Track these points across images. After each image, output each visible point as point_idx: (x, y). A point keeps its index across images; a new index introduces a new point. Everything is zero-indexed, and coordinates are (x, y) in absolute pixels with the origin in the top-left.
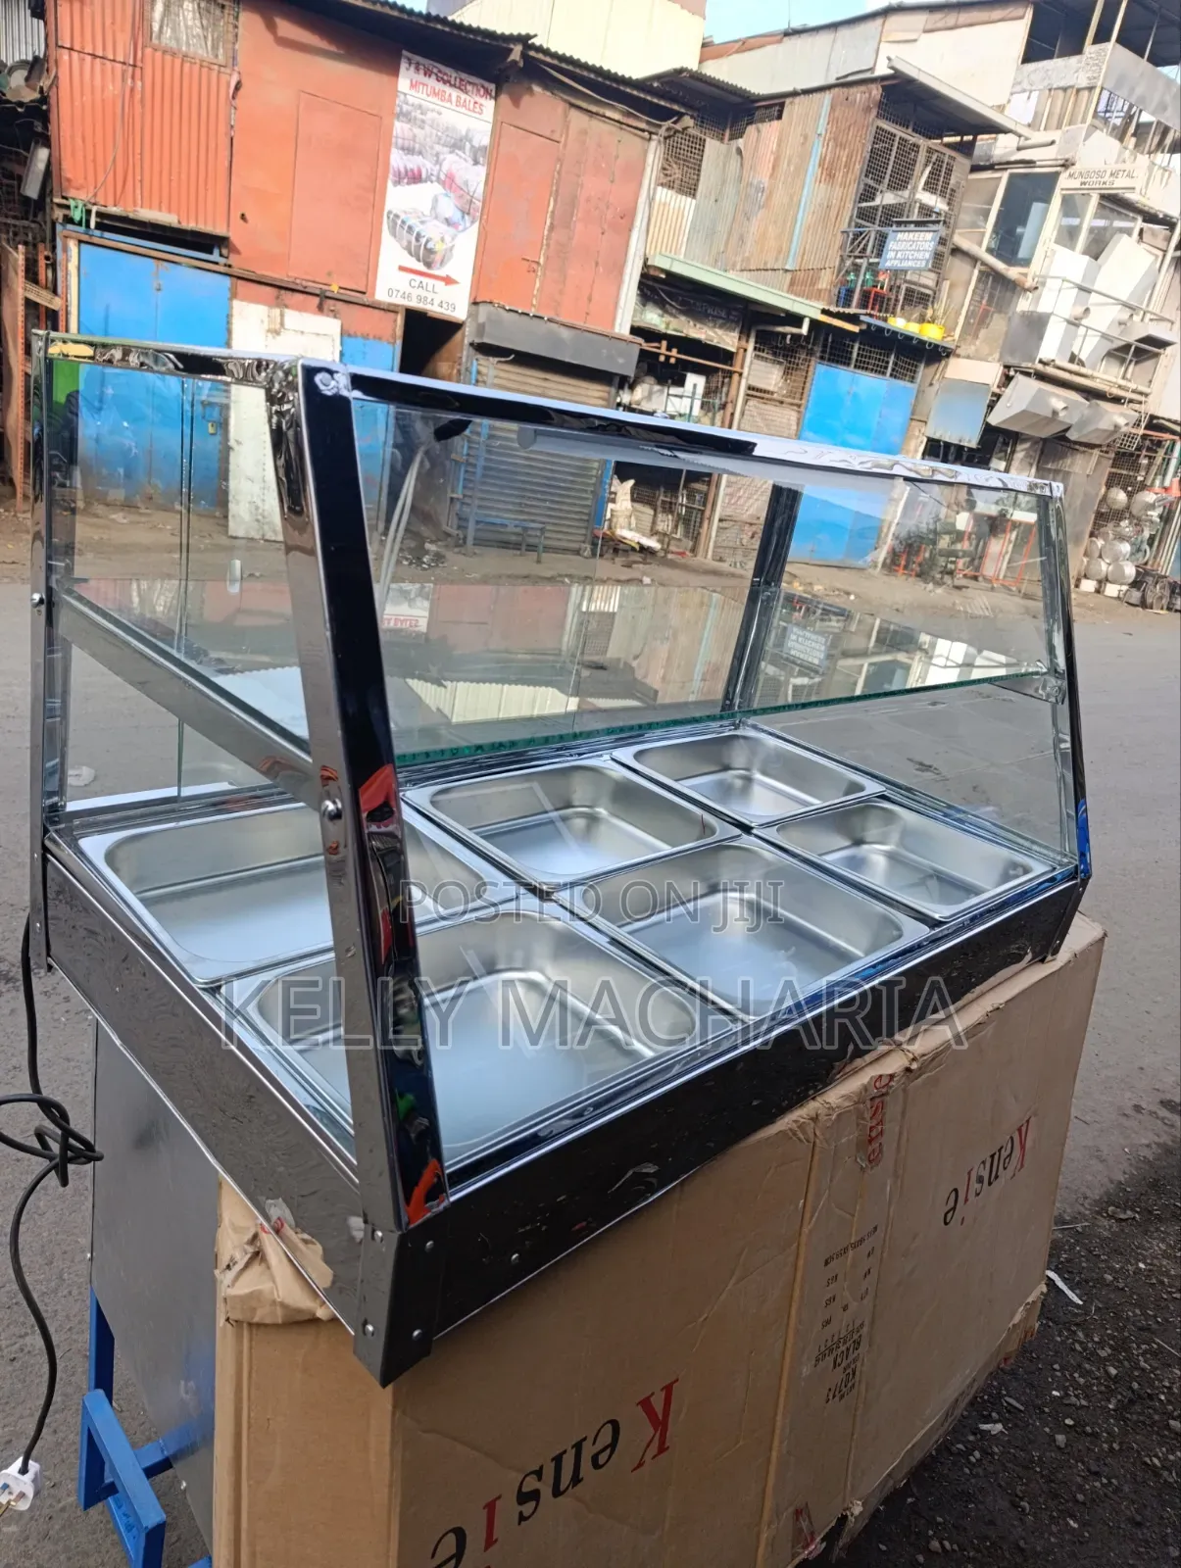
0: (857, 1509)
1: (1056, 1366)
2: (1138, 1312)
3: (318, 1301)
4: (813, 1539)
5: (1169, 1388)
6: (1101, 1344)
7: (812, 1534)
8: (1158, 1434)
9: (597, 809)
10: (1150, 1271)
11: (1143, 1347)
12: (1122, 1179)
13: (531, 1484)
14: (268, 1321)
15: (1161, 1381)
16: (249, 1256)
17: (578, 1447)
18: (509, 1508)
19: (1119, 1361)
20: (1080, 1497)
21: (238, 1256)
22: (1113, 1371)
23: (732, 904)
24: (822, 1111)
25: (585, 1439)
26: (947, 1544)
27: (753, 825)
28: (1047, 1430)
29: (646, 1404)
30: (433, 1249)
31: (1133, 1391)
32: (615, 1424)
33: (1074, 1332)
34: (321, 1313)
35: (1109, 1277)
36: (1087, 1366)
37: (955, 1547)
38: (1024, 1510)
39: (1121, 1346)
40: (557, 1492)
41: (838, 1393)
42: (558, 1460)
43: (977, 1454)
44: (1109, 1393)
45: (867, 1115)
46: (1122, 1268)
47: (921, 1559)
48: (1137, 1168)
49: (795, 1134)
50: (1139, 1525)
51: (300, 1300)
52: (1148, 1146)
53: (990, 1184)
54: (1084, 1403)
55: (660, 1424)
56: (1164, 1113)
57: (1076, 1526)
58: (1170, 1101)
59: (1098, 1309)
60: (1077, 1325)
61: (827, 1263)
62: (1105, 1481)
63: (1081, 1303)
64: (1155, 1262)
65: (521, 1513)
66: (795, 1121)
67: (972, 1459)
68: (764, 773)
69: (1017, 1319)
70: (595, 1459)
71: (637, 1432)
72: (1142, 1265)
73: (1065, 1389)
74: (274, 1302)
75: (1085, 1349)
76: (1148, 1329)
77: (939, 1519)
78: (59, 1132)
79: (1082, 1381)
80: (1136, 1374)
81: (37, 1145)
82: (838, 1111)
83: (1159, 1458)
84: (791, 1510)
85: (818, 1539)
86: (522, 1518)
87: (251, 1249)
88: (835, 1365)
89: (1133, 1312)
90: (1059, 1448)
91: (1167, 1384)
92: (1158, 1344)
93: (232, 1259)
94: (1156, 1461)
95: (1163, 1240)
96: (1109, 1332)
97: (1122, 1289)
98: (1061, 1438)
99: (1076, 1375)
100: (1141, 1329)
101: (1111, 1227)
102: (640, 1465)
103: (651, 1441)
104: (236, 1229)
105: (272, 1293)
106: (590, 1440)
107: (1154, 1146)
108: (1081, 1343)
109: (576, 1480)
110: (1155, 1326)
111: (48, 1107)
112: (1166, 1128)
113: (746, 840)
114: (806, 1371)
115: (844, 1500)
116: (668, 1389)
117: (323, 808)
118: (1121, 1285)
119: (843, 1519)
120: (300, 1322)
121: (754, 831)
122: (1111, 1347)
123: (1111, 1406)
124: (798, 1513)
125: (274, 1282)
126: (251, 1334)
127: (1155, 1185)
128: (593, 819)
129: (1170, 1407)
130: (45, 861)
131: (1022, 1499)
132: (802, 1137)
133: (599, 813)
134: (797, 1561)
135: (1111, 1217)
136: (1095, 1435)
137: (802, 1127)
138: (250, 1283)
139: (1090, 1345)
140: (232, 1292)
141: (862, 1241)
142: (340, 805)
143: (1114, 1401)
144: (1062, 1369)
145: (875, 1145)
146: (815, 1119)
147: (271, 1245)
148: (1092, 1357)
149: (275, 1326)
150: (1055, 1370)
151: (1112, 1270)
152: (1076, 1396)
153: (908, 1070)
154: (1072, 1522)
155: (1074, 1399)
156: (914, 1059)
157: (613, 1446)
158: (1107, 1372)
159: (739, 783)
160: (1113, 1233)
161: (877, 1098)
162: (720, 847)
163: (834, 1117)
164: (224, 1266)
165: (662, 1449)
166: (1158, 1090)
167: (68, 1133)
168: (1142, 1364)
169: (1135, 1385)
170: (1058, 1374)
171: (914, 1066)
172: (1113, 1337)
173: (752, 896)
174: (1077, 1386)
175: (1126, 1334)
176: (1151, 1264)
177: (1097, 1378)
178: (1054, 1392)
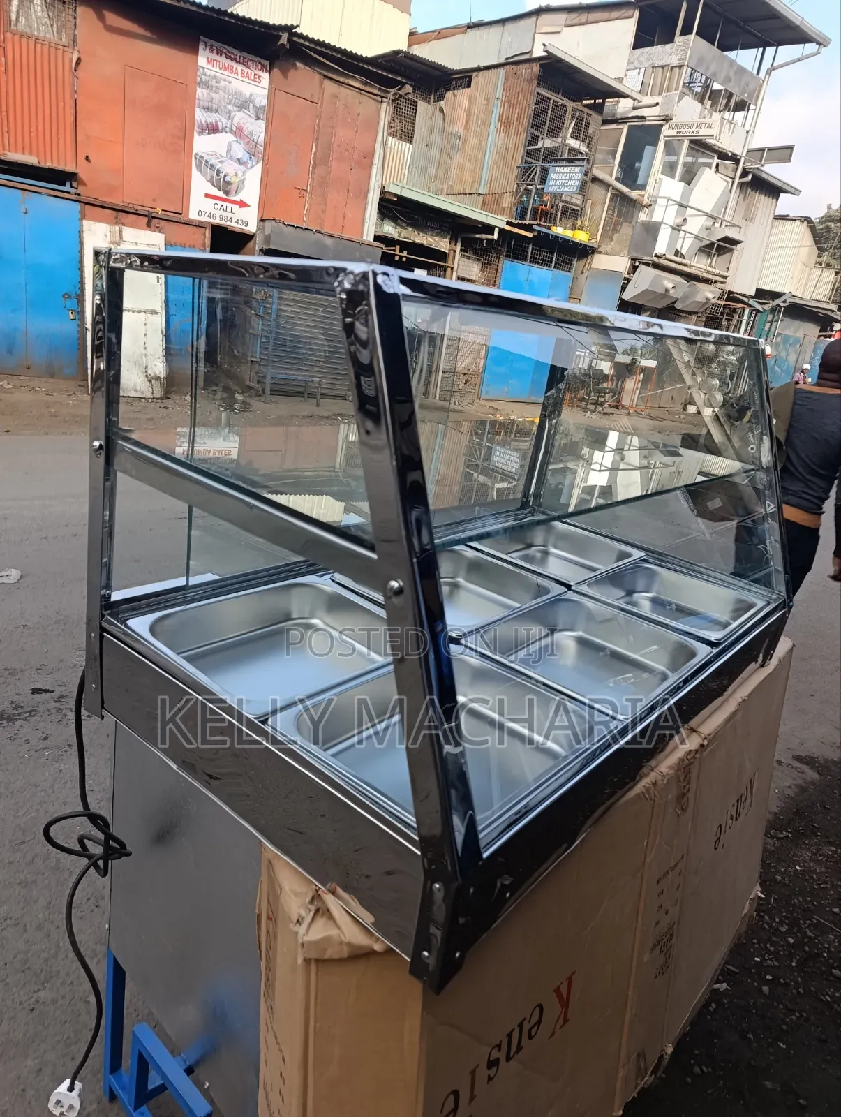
0: (670, 1050)
1: (755, 941)
2: (801, 899)
3: (374, 939)
4: (646, 1074)
5: (828, 948)
6: (781, 923)
7: (646, 1070)
8: (826, 979)
9: (458, 579)
10: (804, 871)
11: (808, 922)
12: (776, 811)
13: (495, 1054)
14: (336, 956)
15: (822, 944)
16: (312, 913)
17: (521, 1025)
18: (483, 1072)
19: (795, 934)
20: (784, 1027)
21: (303, 913)
22: (791, 941)
23: (566, 640)
24: (659, 778)
25: (524, 1019)
26: (704, 1068)
27: (571, 584)
28: (756, 984)
29: (557, 991)
30: (474, 892)
31: (805, 952)
32: (540, 1006)
33: (763, 917)
34: (377, 947)
35: (779, 878)
36: (774, 939)
37: (710, 1069)
38: (750, 1039)
39: (794, 923)
40: (508, 1059)
41: (661, 972)
42: (510, 1036)
43: (714, 1005)
44: (791, 956)
45: (682, 779)
46: (786, 870)
47: (689, 1080)
48: (785, 803)
49: (644, 795)
50: (825, 1041)
51: (359, 939)
52: (790, 787)
53: (736, 819)
54: (776, 963)
55: (565, 1004)
56: (796, 764)
57: (784, 1046)
58: (798, 756)
59: (775, 899)
60: (763, 911)
61: (658, 882)
62: (797, 1014)
63: (762, 896)
64: (806, 864)
65: (489, 1076)
66: (644, 787)
67: (712, 1009)
68: (556, 547)
69: (746, 911)
70: (530, 1031)
71: (553, 1010)
72: (798, 868)
73: (762, 956)
74: (341, 943)
75: (771, 927)
76: (808, 910)
77: (696, 1052)
78: (101, 836)
79: (772, 949)
80: (806, 940)
81: (78, 848)
82: (667, 777)
83: (829, 996)
84: (635, 1055)
85: (649, 1073)
86: (490, 1079)
87: (313, 908)
88: (661, 952)
89: (798, 900)
90: (765, 995)
91: (827, 946)
92: (817, 919)
93: (300, 915)
94: (828, 998)
95: (808, 849)
96: (784, 914)
97: (789, 885)
98: (766, 989)
99: (768, 945)
100: (804, 910)
101: (774, 844)
102: (553, 1034)
103: (560, 1016)
104: (296, 894)
105: (340, 937)
106: (527, 1020)
107: (793, 787)
108: (768, 924)
109: (519, 1048)
110: (812, 908)
111: (95, 819)
112: (799, 774)
113: (570, 595)
114: (646, 958)
115: (662, 1045)
116: (570, 979)
117: (389, 587)
118: (787, 882)
119: (661, 1057)
120: (360, 956)
121: (573, 588)
122: (787, 924)
123: (794, 964)
124: (639, 1056)
125: (339, 928)
126: (317, 967)
127: (798, 813)
128: (455, 586)
129: (831, 961)
130: (102, 637)
131: (747, 1033)
132: (647, 796)
133: (458, 582)
134: (639, 1088)
135: (773, 837)
136: (786, 985)
137: (648, 790)
138: (319, 931)
139: (774, 924)
140: (307, 938)
141: (676, 865)
142: (402, 583)
143: (795, 960)
144: (758, 943)
145: (685, 798)
146: (655, 784)
147: (330, 900)
148: (776, 932)
149: (341, 960)
150: (754, 943)
151: (779, 872)
152: (770, 960)
153: (702, 745)
154: (781, 1045)
155: (769, 962)
156: (705, 738)
157: (539, 1022)
158: (787, 941)
159: (539, 555)
160: (776, 848)
161: (686, 767)
162: (556, 601)
163: (665, 782)
164: (295, 921)
165: (566, 1021)
166: (789, 749)
167: (109, 836)
168: (810, 934)
169: (807, 948)
170: (757, 946)
171: (705, 743)
172: (786, 918)
173: (580, 633)
174: (770, 953)
175: (795, 915)
176: (804, 866)
177: (782, 946)
178: (756, 959)
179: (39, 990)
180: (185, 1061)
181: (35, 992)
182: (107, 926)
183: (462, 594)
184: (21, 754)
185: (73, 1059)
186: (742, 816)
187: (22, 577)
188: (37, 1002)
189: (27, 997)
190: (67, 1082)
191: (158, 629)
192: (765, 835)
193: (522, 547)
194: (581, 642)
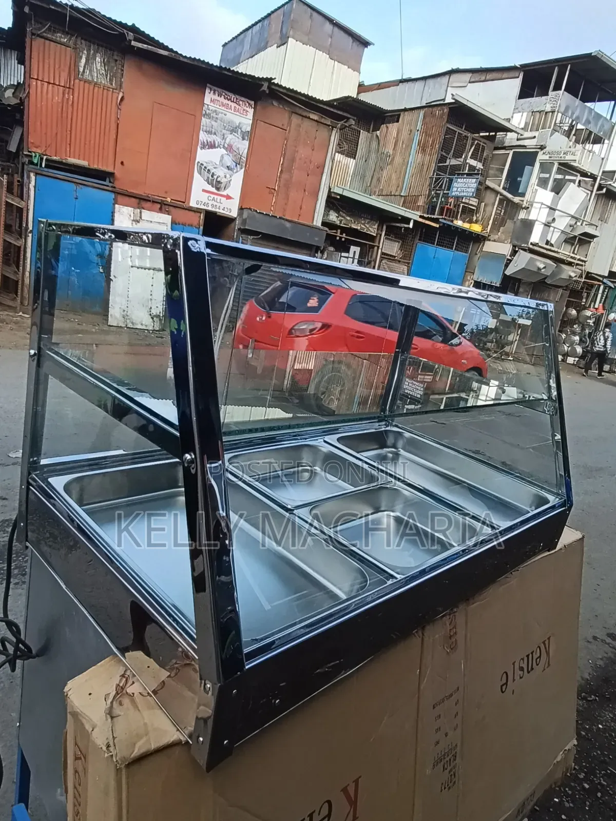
2: (599, 752)
6: (580, 771)
9: (315, 468)
10: (605, 728)
11: (603, 772)
12: (588, 678)
15: (613, 792)
17: (312, 815)
19: (590, 781)
22: (587, 786)
25: (314, 812)
29: (345, 790)
31: (598, 797)
32: (329, 802)
35: (583, 733)
36: (573, 784)
39: (591, 772)
41: (447, 786)
44: (585, 800)
46: (590, 728)
48: (597, 672)
52: (601, 659)
54: (571, 805)
55: (353, 803)
56: (609, 640)
58: (612, 634)
61: (434, 707)
64: (608, 724)
71: (342, 808)
72: (600, 726)
73: (561, 798)
75: (571, 773)
76: (604, 762)
78: (14, 640)
79: (570, 792)
80: (600, 788)
88: (445, 768)
89: (597, 753)
92: (610, 770)
95: (611, 712)
96: (584, 764)
97: (591, 740)
99: (567, 789)
100: (602, 762)
101: (583, 705)
103: (349, 812)
106: (317, 812)
107: (605, 659)
110: (608, 760)
111: (10, 625)
112: (611, 649)
114: (428, 771)
116: (356, 782)
118: (590, 737)
122: (585, 773)
123: (587, 807)
127: (606, 680)
128: (313, 474)
130: (28, 489)
133: (316, 470)
135: (583, 699)
139: (574, 771)
141: (451, 695)
143: (588, 803)
148: (575, 778)
151: (584, 729)
152: (568, 801)
157: (329, 816)
158: (583, 787)
160: (585, 708)
165: (355, 818)
166: (605, 628)
167: (20, 641)
168: (602, 782)
172: (585, 767)
174: (567, 796)
175: (593, 765)
176: (605, 725)
177: (579, 791)
178: (555, 799)
186: (536, 671)
191: (70, 486)
192: (578, 698)
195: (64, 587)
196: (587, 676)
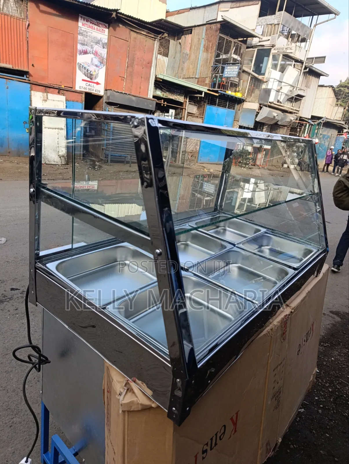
0: (280, 440)
1: (315, 390)
2: (334, 372)
3: (152, 402)
4: (270, 451)
5: (346, 393)
6: (326, 382)
7: (270, 449)
8: (345, 406)
9: (188, 242)
10: (335, 360)
11: (337, 382)
12: (323, 335)
13: (205, 447)
14: (136, 410)
15: (343, 391)
16: (126, 391)
17: (216, 435)
18: (200, 456)
19: (332, 387)
20: (328, 427)
21: (122, 391)
22: (331, 390)
23: (234, 268)
24: (273, 327)
25: (218, 432)
26: (295, 446)
27: (235, 244)
28: (316, 409)
29: (232, 419)
30: (194, 382)
31: (337, 395)
32: (225, 426)
33: (318, 380)
34: (153, 405)
35: (325, 363)
36: (323, 389)
37: (297, 446)
38: (314, 433)
39: (331, 382)
40: (211, 449)
41: (276, 408)
42: (212, 439)
43: (298, 419)
44: (330, 397)
45: (283, 327)
46: (328, 360)
47: (288, 451)
48: (327, 331)
49: (267, 335)
50: (345, 433)
51: (146, 402)
52: (329, 324)
53: (307, 341)
54: (324, 400)
55: (235, 424)
56: (331, 315)
57: (328, 436)
58: (332, 311)
59: (323, 372)
60: (318, 378)
61: (274, 371)
62: (334, 422)
63: (318, 371)
64: (336, 357)
65: (203, 457)
66: (267, 331)
67: (297, 420)
68: (229, 227)
69: (311, 379)
70: (220, 437)
71: (230, 427)
72: (333, 359)
73: (319, 397)
74: (138, 404)
75: (322, 384)
76: (337, 377)
77: (292, 439)
78: (38, 355)
79: (323, 394)
80: (337, 390)
81: (27, 359)
82: (277, 326)
83: (347, 413)
84: (266, 444)
85: (272, 451)
86: (203, 458)
87: (126, 388)
88: (276, 399)
89: (333, 372)
90: (320, 414)
91: (345, 392)
92: (341, 381)
93: (120, 392)
94: (346, 414)
95: (337, 351)
96: (327, 379)
97: (329, 366)
98: (320, 411)
99: (321, 392)
100: (336, 377)
101: (323, 349)
102: (230, 437)
103: (233, 430)
104: (119, 382)
105: (137, 401)
106: (219, 432)
107: (330, 324)
108: (320, 383)
109: (216, 444)
110: (339, 376)
111: (35, 348)
112: (332, 319)
113: (235, 249)
114: (269, 403)
115: (277, 439)
116: (237, 414)
118: (328, 365)
119: (276, 444)
120: (146, 409)
121: (236, 245)
122: (329, 383)
123: (332, 400)
124: (267, 444)
125: (137, 397)
126: (128, 413)
127: (332, 335)
128: (187, 245)
129: (347, 398)
131: (313, 430)
132: (269, 335)
134: (267, 458)
135: (322, 346)
136: (329, 409)
137: (269, 332)
138: (128, 399)
139: (323, 383)
140: (123, 402)
141: (281, 363)
142: (161, 251)
143: (332, 398)
144: (317, 391)
145: (285, 335)
146: (272, 330)
147: (133, 385)
148: (324, 386)
149: (138, 411)
150: (315, 391)
151: (325, 361)
152: (322, 398)
153: (291, 312)
154: (327, 435)
155: (321, 399)
156: (293, 309)
157: (224, 433)
158: (329, 390)
159: (222, 231)
160: (323, 350)
161: (285, 322)
162: (229, 251)
163: (276, 328)
164: (118, 394)
165: (235, 431)
166: (328, 308)
167: (41, 355)
168: (338, 387)
169: (337, 393)
170: (316, 392)
171: (293, 311)
172: (328, 380)
173: (240, 265)
174: (322, 395)
175: (332, 379)
176: (335, 358)
177: (327, 392)
178: (316, 398)
179: (14, 418)
180: (74, 450)
181: (12, 419)
182: (41, 392)
183: (190, 248)
184: (6, 317)
185: (28, 447)
186: (309, 340)
187: (7, 241)
188: (13, 423)
189: (8, 421)
190: (25, 459)
191: (60, 268)
192: (319, 345)
193: (215, 227)
194: (240, 268)
195: (67, 327)
196: (323, 334)
